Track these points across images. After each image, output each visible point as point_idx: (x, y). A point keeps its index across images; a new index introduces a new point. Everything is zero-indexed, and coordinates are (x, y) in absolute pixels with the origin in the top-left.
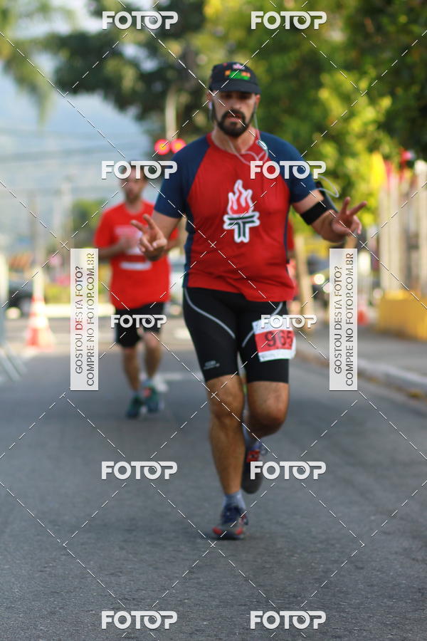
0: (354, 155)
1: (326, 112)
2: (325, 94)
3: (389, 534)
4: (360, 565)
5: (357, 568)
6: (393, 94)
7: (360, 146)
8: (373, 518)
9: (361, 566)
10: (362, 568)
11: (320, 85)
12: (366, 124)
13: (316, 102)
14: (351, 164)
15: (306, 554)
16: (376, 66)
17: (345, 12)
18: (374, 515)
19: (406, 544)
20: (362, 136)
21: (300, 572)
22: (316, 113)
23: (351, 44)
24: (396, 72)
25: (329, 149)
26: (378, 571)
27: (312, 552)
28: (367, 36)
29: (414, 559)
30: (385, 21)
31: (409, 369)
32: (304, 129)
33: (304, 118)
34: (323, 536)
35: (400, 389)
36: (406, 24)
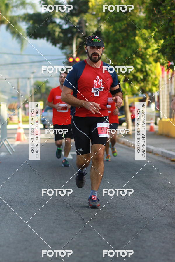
0: (149, 63)
1: (138, 46)
2: (137, 38)
3: (163, 217)
4: (151, 229)
5: (150, 231)
6: (165, 38)
7: (151, 59)
10: (152, 231)
11: (135, 35)
12: (153, 50)
13: (134, 41)
14: (148, 67)
15: (129, 225)
16: (158, 27)
18: (157, 209)
19: (169, 221)
20: (152, 55)
22: (134, 45)
23: (148, 18)
24: (166, 29)
25: (139, 61)
26: (158, 232)
27: (131, 224)
28: (154, 15)
30: (161, 8)
31: (171, 150)
32: (129, 53)
33: (128, 48)
34: (136, 218)
35: (167, 158)
36: (169, 10)
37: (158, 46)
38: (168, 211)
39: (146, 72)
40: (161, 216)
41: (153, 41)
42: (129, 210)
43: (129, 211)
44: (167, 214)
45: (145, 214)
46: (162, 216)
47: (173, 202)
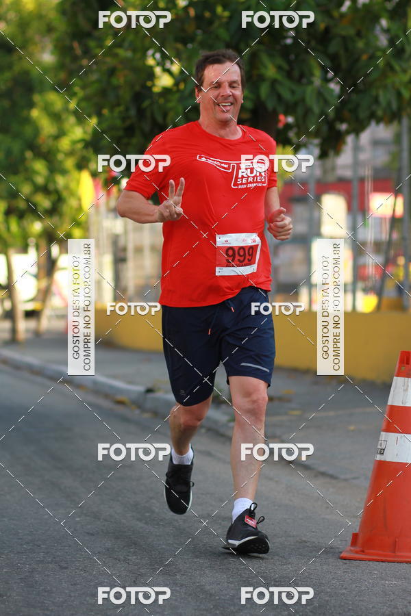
0: (64, 172)
1: (37, 131)
2: (35, 113)
3: (92, 535)
4: (63, 564)
5: (62, 568)
6: (99, 115)
7: (70, 163)
8: (78, 519)
9: (66, 565)
10: (66, 568)
11: (31, 105)
12: (74, 142)
13: (28, 120)
14: (61, 181)
15: (12, 555)
16: (83, 87)
17: (55, 35)
18: (79, 517)
19: (109, 544)
20: (71, 153)
21: (5, 572)
22: (28, 131)
23: (61, 66)
24: (103, 93)
25: (40, 166)
26: (81, 570)
27: (18, 553)
28: (75, 59)
29: (116, 559)
30: (92, 44)
31: (115, 377)
32: (16, 146)
33: (16, 136)
34: (30, 538)
35: (106, 396)
36: (111, 47)
37: (85, 132)
38: (106, 520)
39: (57, 192)
40: (88, 533)
41: (72, 120)
42: (13, 520)
43: (14, 522)
44: (104, 528)
45: (51, 529)
46: (91, 532)
47: (118, 501)
